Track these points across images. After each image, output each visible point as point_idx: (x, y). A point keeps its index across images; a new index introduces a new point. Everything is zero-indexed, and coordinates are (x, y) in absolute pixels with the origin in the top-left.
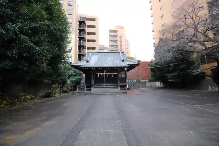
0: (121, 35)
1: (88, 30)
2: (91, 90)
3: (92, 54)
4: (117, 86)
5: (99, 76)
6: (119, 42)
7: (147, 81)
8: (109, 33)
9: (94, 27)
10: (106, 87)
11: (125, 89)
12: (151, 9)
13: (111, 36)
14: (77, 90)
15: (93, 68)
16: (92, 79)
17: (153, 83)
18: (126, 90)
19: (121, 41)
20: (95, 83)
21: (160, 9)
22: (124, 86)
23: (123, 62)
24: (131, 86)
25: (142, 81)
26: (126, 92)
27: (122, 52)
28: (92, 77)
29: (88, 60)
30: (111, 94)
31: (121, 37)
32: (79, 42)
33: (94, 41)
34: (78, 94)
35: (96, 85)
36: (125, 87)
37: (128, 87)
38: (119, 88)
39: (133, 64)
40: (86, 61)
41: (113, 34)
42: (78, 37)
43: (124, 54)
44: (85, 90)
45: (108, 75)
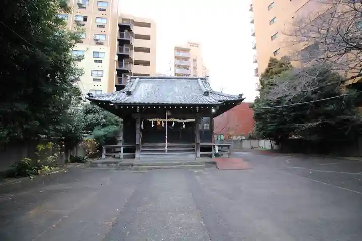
0: (196, 57)
1: (136, 43)
2: (133, 157)
3: (141, 80)
4: (194, 147)
5: (153, 125)
6: (191, 68)
7: (244, 138)
8: (175, 54)
9: (148, 38)
10: (168, 151)
12: (251, 10)
13: (177, 58)
14: (104, 156)
15: (141, 105)
16: (138, 131)
17: (254, 143)
18: (213, 156)
19: (195, 68)
20: (143, 142)
21: (270, 7)
22: (209, 149)
23: (206, 95)
24: (222, 147)
25: (235, 138)
26: (214, 163)
27: (201, 79)
28: (138, 126)
29: (130, 91)
30: (180, 167)
31: (194, 60)
32: (119, 63)
33: (147, 63)
34: (104, 165)
35: (146, 144)
36: (211, 151)
37: (217, 151)
38: (199, 153)
39: (229, 100)
40: (126, 93)
41: (181, 54)
42: (117, 54)
43: (207, 82)
44: (122, 157)
45: (174, 123)
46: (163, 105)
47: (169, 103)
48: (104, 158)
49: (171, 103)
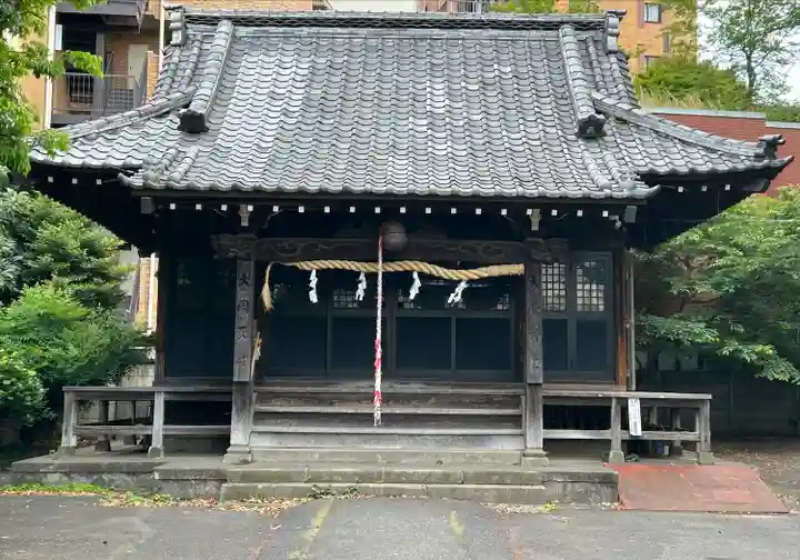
2: (221, 444)
3: (243, 31)
10: (388, 419)
11: (600, 449)
14: (69, 440)
15: (263, 197)
18: (616, 451)
20: (264, 370)
23: (589, 138)
26: (608, 481)
27: (581, 26)
28: (243, 295)
29: (197, 107)
30: (442, 490)
34: (82, 480)
36: (605, 425)
37: (636, 429)
38: (537, 433)
39: (704, 169)
40: (174, 120)
43: (612, 42)
44: (157, 442)
45: (417, 283)
46: (367, 200)
47: (396, 189)
48: (71, 451)
49: (404, 190)
